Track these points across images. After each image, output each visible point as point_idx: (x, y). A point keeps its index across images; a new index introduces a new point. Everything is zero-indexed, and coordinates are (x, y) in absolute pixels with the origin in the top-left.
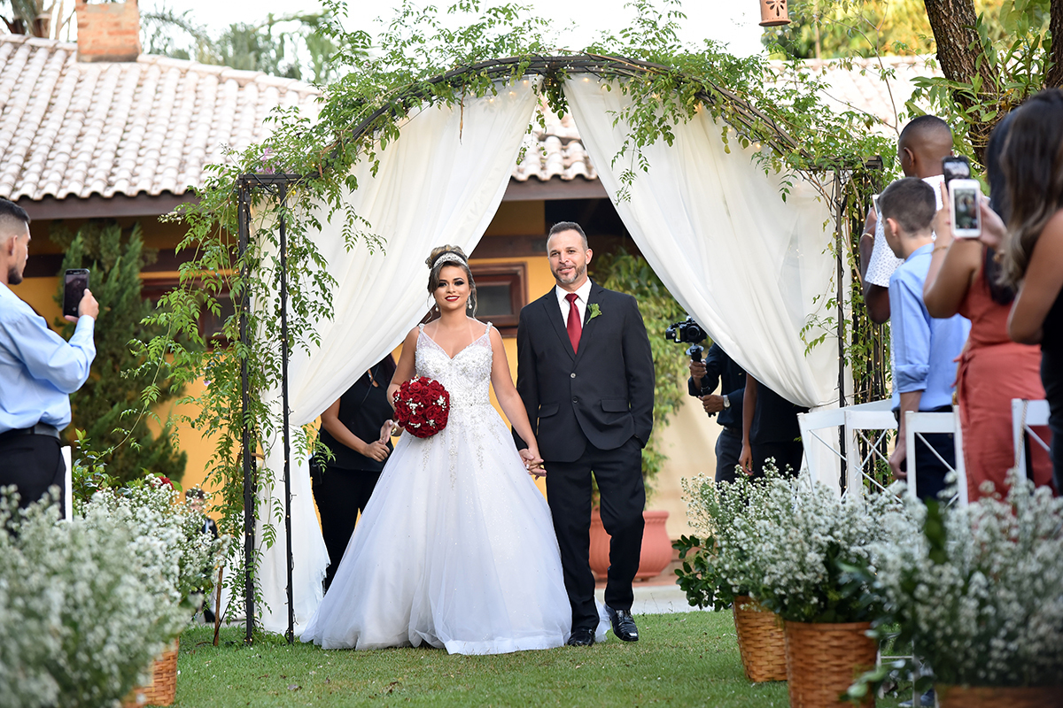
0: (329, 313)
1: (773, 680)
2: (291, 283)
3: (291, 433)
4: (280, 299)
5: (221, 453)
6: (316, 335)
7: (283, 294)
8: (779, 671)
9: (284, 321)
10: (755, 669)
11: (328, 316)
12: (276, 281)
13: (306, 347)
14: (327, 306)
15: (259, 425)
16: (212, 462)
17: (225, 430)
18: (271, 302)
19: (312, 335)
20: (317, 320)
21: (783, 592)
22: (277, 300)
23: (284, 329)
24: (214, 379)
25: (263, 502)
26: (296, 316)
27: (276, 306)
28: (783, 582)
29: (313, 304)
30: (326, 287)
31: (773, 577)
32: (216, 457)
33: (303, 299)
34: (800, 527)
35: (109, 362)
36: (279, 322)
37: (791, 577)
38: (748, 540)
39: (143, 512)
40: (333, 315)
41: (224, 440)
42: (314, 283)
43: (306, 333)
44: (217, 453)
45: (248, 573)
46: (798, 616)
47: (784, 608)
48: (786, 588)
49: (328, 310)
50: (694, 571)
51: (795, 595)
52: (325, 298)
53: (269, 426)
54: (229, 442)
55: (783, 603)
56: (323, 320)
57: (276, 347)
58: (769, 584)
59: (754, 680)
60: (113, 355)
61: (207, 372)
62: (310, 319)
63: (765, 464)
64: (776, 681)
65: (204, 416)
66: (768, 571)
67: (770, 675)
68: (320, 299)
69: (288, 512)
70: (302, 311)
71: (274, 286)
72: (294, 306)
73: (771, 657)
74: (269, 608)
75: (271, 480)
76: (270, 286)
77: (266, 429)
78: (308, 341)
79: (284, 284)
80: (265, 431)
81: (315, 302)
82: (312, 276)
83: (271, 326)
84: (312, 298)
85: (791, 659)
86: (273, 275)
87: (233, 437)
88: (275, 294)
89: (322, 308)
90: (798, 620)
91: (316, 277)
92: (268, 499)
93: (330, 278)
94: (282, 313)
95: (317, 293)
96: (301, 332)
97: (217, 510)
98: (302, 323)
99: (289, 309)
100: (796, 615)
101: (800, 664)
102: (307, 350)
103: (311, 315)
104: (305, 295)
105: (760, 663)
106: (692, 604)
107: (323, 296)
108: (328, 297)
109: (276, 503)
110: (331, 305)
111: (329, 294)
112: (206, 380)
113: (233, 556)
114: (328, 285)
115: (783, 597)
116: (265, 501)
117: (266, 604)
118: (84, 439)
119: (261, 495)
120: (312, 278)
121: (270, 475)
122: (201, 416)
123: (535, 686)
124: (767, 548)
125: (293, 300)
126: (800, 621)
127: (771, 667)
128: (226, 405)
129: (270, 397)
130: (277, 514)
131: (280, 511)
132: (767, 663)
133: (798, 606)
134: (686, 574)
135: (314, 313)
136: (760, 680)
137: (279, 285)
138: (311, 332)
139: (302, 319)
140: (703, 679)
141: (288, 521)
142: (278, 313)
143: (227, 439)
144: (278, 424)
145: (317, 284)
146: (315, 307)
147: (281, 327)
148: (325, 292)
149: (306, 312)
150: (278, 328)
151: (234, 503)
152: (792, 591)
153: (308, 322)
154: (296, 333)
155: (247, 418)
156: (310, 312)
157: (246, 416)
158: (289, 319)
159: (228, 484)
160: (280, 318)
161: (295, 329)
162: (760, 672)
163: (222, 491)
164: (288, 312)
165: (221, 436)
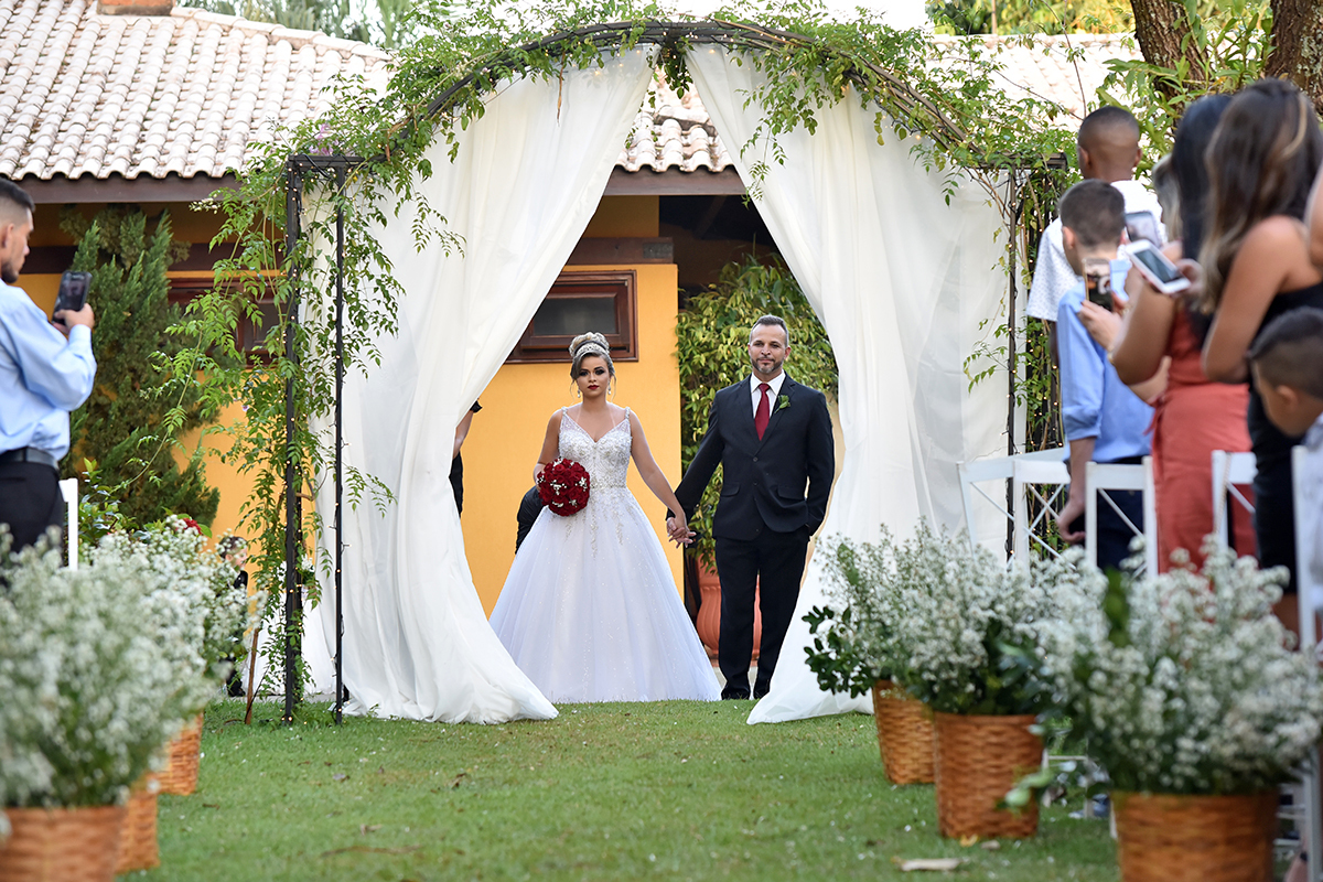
0: (392, 327)
1: (917, 783)
2: (348, 289)
3: (344, 470)
4: (335, 308)
5: (259, 493)
6: (375, 353)
7: (338, 302)
8: (926, 771)
9: (339, 334)
10: (896, 768)
11: (391, 331)
12: (331, 285)
13: (363, 367)
14: (390, 318)
16: (248, 504)
17: (265, 465)
18: (325, 312)
19: (371, 352)
20: (378, 333)
21: (933, 677)
22: (331, 309)
23: (339, 345)
24: (254, 403)
26: (353, 328)
27: (330, 316)
28: (934, 665)
29: (374, 315)
30: (390, 294)
31: (922, 658)
32: (253, 498)
33: (362, 308)
34: (955, 599)
35: (128, 378)
36: (332, 336)
38: (892, 613)
39: (161, 562)
40: (397, 329)
41: (263, 477)
42: (376, 289)
43: (364, 349)
44: (255, 494)
46: (950, 706)
47: (934, 696)
48: (936, 673)
49: (391, 323)
50: (827, 649)
51: (947, 682)
52: (388, 309)
53: (318, 461)
54: (270, 479)
55: (932, 690)
56: (385, 334)
57: (328, 365)
58: (916, 667)
59: (895, 782)
60: (133, 370)
61: (246, 394)
62: (369, 332)
64: (921, 784)
65: (237, 449)
66: (915, 651)
67: (914, 776)
68: (382, 309)
69: (339, 566)
70: (361, 322)
71: (329, 291)
72: (350, 316)
73: (916, 755)
75: (319, 527)
77: (314, 464)
78: (366, 360)
79: (340, 290)
80: (313, 467)
81: (377, 312)
82: (374, 280)
83: (323, 339)
84: (372, 307)
85: (940, 758)
86: (327, 278)
87: (274, 473)
88: (328, 301)
89: (385, 320)
90: (950, 710)
91: (379, 282)
92: (314, 549)
93: (396, 283)
94: (337, 324)
95: (379, 302)
96: (357, 348)
97: (253, 561)
98: (358, 338)
99: (345, 320)
100: (947, 705)
101: (950, 764)
102: (364, 370)
103: (371, 327)
104: (365, 303)
105: (903, 761)
106: (823, 688)
107: (386, 305)
108: (393, 308)
109: (324, 554)
110: (395, 318)
111: (393, 304)
112: (244, 404)
113: (272, 617)
114: (392, 292)
115: (932, 683)
116: (311, 552)
118: (95, 470)
120: (373, 283)
121: (318, 520)
122: (233, 449)
123: (631, 782)
124: (915, 624)
125: (350, 309)
126: (952, 712)
127: (916, 766)
128: (265, 435)
129: (320, 425)
130: (325, 568)
131: (329, 564)
132: (911, 762)
133: (951, 694)
134: (817, 653)
135: (375, 325)
136: (902, 781)
137: (334, 288)
138: (370, 348)
139: (360, 332)
140: (834, 778)
141: (338, 577)
142: (331, 324)
143: (267, 476)
144: (329, 459)
145: (379, 290)
146: (376, 318)
147: (335, 341)
148: (389, 300)
149: (365, 324)
150: (331, 342)
151: (274, 553)
152: (944, 676)
153: (367, 337)
154: (353, 349)
155: (291, 451)
156: (370, 322)
157: (290, 449)
158: (344, 332)
159: (267, 531)
160: (335, 330)
161: (351, 346)
162: (903, 772)
163: (260, 539)
164: (343, 324)
165: (260, 472)
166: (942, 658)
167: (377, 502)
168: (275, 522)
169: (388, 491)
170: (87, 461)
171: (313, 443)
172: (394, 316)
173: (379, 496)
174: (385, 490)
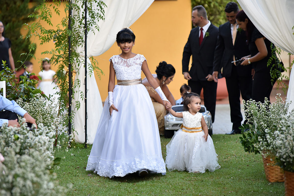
0: (103, 18)
1: (277, 182)
2: (89, 5)
3: (87, 65)
4: (84, 12)
6: (97, 27)
7: (85, 10)
8: (280, 178)
9: (86, 21)
10: (270, 177)
11: (102, 19)
12: (83, 5)
13: (93, 31)
14: (102, 15)
15: (75, 61)
17: (61, 62)
18: (81, 14)
19: (96, 27)
20: (98, 21)
21: (284, 161)
22: (83, 13)
23: (86, 24)
24: (57, 41)
25: (76, 92)
26: (90, 18)
27: (83, 15)
28: (284, 157)
29: (97, 14)
30: (102, 7)
31: (280, 154)
33: (93, 12)
34: (292, 135)
36: (84, 21)
37: (287, 155)
38: (271, 138)
40: (104, 19)
42: (98, 6)
43: (94, 26)
45: (69, 120)
46: (290, 170)
47: (284, 166)
48: (285, 159)
49: (102, 17)
50: (247, 138)
51: (289, 162)
53: (79, 62)
54: (63, 67)
55: (284, 164)
56: (101, 20)
57: (82, 30)
58: (278, 156)
59: (270, 182)
61: (54, 38)
62: (96, 20)
63: (277, 96)
64: (279, 182)
66: (278, 151)
67: (277, 180)
68: (100, 12)
69: (86, 97)
70: (93, 17)
71: (82, 7)
72: (89, 14)
73: (277, 173)
74: (77, 133)
75: (79, 84)
76: (80, 7)
77: (78, 64)
78: (94, 29)
79: (86, 6)
80: (77, 64)
81: (98, 13)
82: (97, 3)
83: (81, 22)
84: (96, 11)
86: (82, 2)
87: (64, 65)
88: (82, 10)
89: (100, 16)
90: (290, 171)
91: (98, 3)
92: (78, 91)
93: (104, 4)
94: (85, 18)
95: (99, 10)
96: (92, 25)
97: (58, 94)
98: (92, 22)
99: (88, 16)
100: (289, 169)
102: (93, 32)
103: (96, 19)
104: (94, 10)
105: (272, 175)
107: (101, 11)
108: (103, 12)
109: (81, 93)
110: (104, 15)
111: (103, 11)
112: (54, 41)
113: (63, 111)
114: (103, 7)
116: (77, 92)
117: (76, 131)
118: (6, 64)
119: (75, 90)
120: (97, 4)
121: (79, 81)
122: (51, 58)
124: (278, 142)
125: (89, 12)
126: (291, 171)
127: (277, 176)
128: (62, 53)
129: (80, 49)
130: (82, 97)
131: (82, 96)
132: (275, 175)
133: (290, 166)
134: (244, 139)
135: (97, 18)
136: (272, 181)
137: (84, 6)
138: (96, 25)
139: (92, 20)
140: (249, 179)
141: (86, 101)
142: (83, 18)
143: (62, 66)
144: (82, 61)
145: (99, 6)
146: (98, 15)
147: (84, 23)
148: (102, 9)
149: (94, 17)
150: (83, 24)
151: (64, 91)
152: (288, 160)
153: (95, 21)
154: (90, 25)
155: (70, 60)
156: (96, 17)
157: (70, 59)
158: (87, 20)
159: (62, 84)
160: (84, 20)
161: (89, 25)
162: (273, 178)
163: (60, 86)
164: (87, 17)
165: (60, 64)
166: (287, 154)
167: (98, 75)
168: (64, 81)
169: (102, 71)
170: (3, 61)
171: (77, 55)
172: (104, 14)
173: (99, 73)
174: (101, 71)
